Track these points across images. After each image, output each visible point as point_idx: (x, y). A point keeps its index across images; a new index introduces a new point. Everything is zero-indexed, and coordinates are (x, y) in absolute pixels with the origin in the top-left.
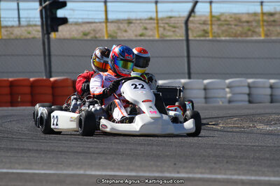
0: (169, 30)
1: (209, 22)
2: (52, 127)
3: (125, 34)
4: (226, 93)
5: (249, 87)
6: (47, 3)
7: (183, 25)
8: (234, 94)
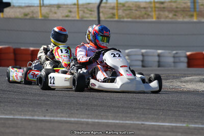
0: (87, 13)
1: (116, 8)
3: (55, 15)
5: (143, 55)
7: (96, 10)
8: (131, 61)
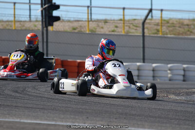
0: (133, 29)
1: (160, 24)
2: (60, 89)
3: (102, 30)
4: (168, 74)
5: (184, 70)
6: (46, 6)
7: (141, 25)
8: (173, 75)
